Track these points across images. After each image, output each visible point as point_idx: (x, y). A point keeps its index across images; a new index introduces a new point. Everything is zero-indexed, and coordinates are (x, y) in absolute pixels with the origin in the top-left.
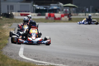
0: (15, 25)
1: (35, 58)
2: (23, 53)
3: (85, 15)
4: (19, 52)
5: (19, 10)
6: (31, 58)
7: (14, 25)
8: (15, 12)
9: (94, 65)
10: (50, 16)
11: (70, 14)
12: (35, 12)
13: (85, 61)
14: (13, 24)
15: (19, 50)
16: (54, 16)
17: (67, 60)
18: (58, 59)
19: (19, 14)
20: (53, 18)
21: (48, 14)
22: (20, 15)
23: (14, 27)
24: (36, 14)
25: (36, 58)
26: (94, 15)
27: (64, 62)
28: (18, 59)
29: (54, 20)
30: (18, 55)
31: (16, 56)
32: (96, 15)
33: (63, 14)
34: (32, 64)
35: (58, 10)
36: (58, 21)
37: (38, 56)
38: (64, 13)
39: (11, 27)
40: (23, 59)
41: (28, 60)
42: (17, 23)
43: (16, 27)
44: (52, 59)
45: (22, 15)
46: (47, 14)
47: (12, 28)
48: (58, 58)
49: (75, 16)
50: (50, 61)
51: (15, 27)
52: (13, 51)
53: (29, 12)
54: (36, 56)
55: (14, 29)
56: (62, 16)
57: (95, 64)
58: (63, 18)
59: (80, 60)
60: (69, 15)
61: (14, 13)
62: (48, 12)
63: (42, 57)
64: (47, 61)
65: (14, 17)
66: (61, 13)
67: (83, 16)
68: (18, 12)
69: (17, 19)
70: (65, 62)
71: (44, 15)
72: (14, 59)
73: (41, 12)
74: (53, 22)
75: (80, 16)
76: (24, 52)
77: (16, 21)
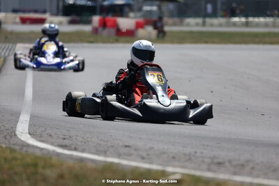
0: (5, 50)
1: (64, 144)
2: (29, 130)
3: (204, 24)
4: (16, 125)
5: (17, 6)
6: (52, 144)
7: (3, 49)
8: (6, 11)
9: (227, 164)
10: (104, 24)
11: (160, 19)
12: (61, 12)
13: (202, 153)
15: (18, 122)
16: (116, 26)
18: (126, 146)
19: (17, 17)
20: (113, 31)
22: (18, 20)
23: (1, 53)
24: (64, 19)
25: (66, 142)
26: (228, 23)
27: (144, 154)
28: (14, 144)
29: (115, 37)
30: (15, 135)
31: (8, 137)
32: (235, 24)
33: (141, 20)
34: (55, 160)
35: (126, 9)
36: (128, 39)
37: (70, 137)
38: (143, 16)
40: (28, 145)
41: (42, 149)
42: (9, 42)
43: (7, 54)
44: (112, 146)
45: (24, 21)
46: (96, 19)
48: (127, 144)
49: (174, 24)
50: (105, 153)
51: (5, 54)
53: (44, 12)
54: (64, 139)
55: (2, 59)
56: (139, 26)
57: (230, 161)
58: (141, 32)
59: (188, 150)
62: (100, 14)
63: (81, 142)
64: (98, 153)
65: (3, 26)
66: (135, 17)
67: (197, 25)
68: (15, 11)
69: (12, 33)
70: (148, 155)
71: (89, 22)
72: (4, 146)
73: (78, 14)
74: (112, 42)
75: (188, 25)
76: (30, 126)
77: (6, 38)
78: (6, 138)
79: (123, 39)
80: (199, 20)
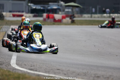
1: (31, 69)
2: (16, 63)
3: (91, 17)
4: (10, 61)
5: (11, 10)
6: (26, 68)
7: (5, 28)
8: (6, 12)
10: (48, 17)
12: (30, 12)
13: (90, 72)
14: (4, 26)
15: (11, 59)
16: (53, 18)
17: (69, 70)
18: (58, 69)
20: (52, 20)
21: (47, 15)
22: (11, 15)
23: (4, 30)
24: (31, 15)
25: (32, 68)
26: (102, 16)
27: (66, 73)
28: (10, 69)
29: (53, 23)
30: (10, 65)
31: (7, 66)
32: (104, 17)
33: (64, 15)
34: (27, 75)
35: (58, 10)
37: (34, 65)
38: (65, 13)
39: (2, 30)
40: (16, 69)
41: (22, 71)
42: (8, 25)
43: (7, 30)
44: (52, 69)
45: (14, 16)
46: (45, 15)
47: (2, 32)
48: (58, 68)
49: (79, 17)
50: (49, 72)
51: (6, 30)
52: (3, 60)
53: (23, 12)
54: (31, 66)
55: (5, 32)
56: (63, 18)
57: (103, 76)
58: (64, 20)
59: (85, 71)
60: (72, 17)
61: (4, 14)
62: (47, 13)
63: (39, 67)
64: (46, 72)
65: (5, 18)
66: (62, 14)
67: (88, 17)
68: (10, 12)
69: (9, 21)
70: (67, 73)
71: (42, 16)
72: (5, 69)
73: (37, 13)
74: (52, 25)
75: (85, 17)
76: (16, 61)
77: (6, 23)
78: (6, 66)
79: (57, 23)
80: (89, 15)
